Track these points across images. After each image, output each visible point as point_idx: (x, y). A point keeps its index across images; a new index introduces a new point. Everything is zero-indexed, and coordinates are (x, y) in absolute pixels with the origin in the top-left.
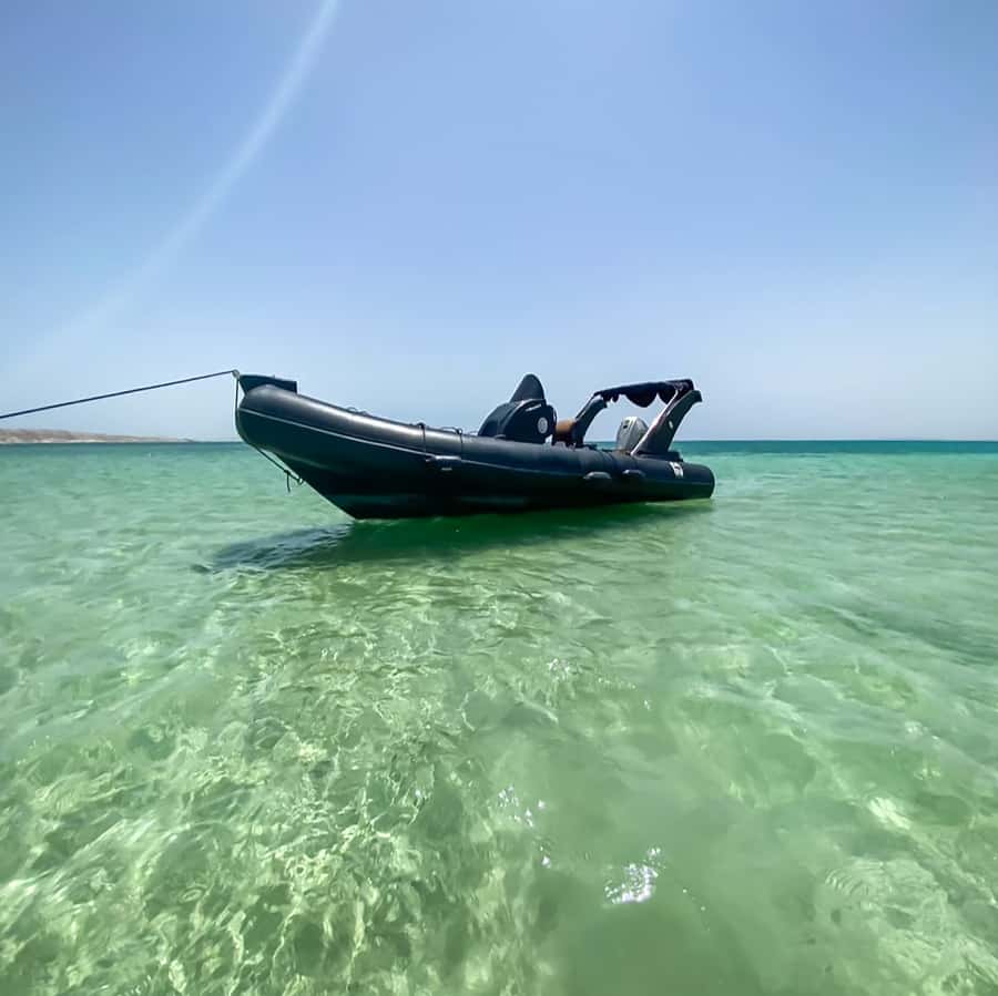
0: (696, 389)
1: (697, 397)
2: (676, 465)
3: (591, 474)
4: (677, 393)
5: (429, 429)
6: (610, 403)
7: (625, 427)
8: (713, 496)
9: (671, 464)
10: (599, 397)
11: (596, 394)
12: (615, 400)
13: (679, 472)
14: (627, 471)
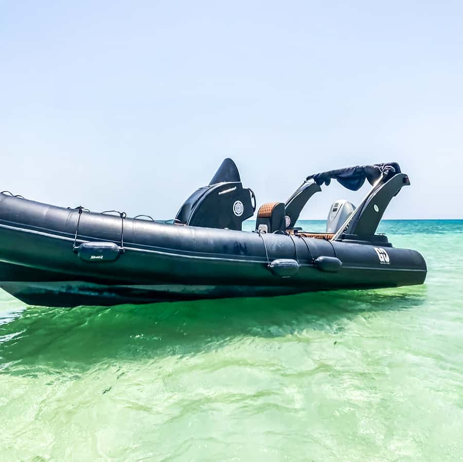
0: (403, 172)
1: (405, 181)
2: (382, 250)
3: (277, 261)
4: (382, 176)
5: (89, 213)
6: (323, 186)
7: (335, 210)
8: (424, 283)
9: (376, 249)
10: (312, 181)
11: (308, 178)
12: (328, 183)
13: (385, 259)
14: (321, 258)
